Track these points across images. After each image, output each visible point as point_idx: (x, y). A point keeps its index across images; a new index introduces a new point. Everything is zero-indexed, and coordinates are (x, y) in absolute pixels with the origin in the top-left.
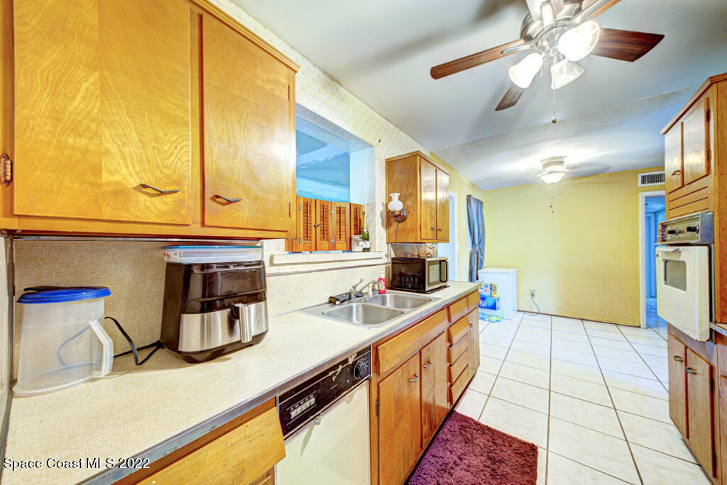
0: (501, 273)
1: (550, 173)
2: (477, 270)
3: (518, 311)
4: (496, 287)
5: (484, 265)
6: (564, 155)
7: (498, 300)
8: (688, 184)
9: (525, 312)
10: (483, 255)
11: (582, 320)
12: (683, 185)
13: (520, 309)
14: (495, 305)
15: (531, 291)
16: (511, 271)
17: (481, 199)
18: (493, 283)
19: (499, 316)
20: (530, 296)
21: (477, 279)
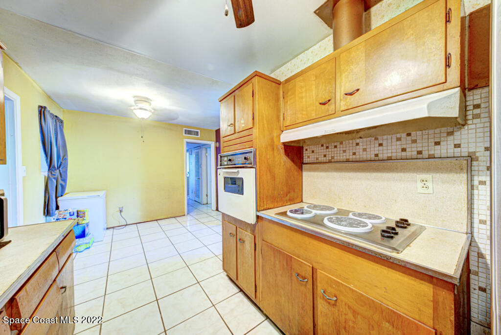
0: (90, 197)
1: (141, 109)
2: (56, 198)
3: (107, 229)
4: (84, 213)
5: (66, 191)
6: (151, 98)
7: (87, 225)
8: (238, 132)
9: (113, 228)
10: (65, 180)
11: (157, 220)
12: (235, 133)
13: (108, 227)
14: (84, 232)
15: (119, 208)
16: (101, 193)
17: (61, 117)
18: (80, 209)
19: (89, 243)
20: (119, 213)
21: (57, 208)
